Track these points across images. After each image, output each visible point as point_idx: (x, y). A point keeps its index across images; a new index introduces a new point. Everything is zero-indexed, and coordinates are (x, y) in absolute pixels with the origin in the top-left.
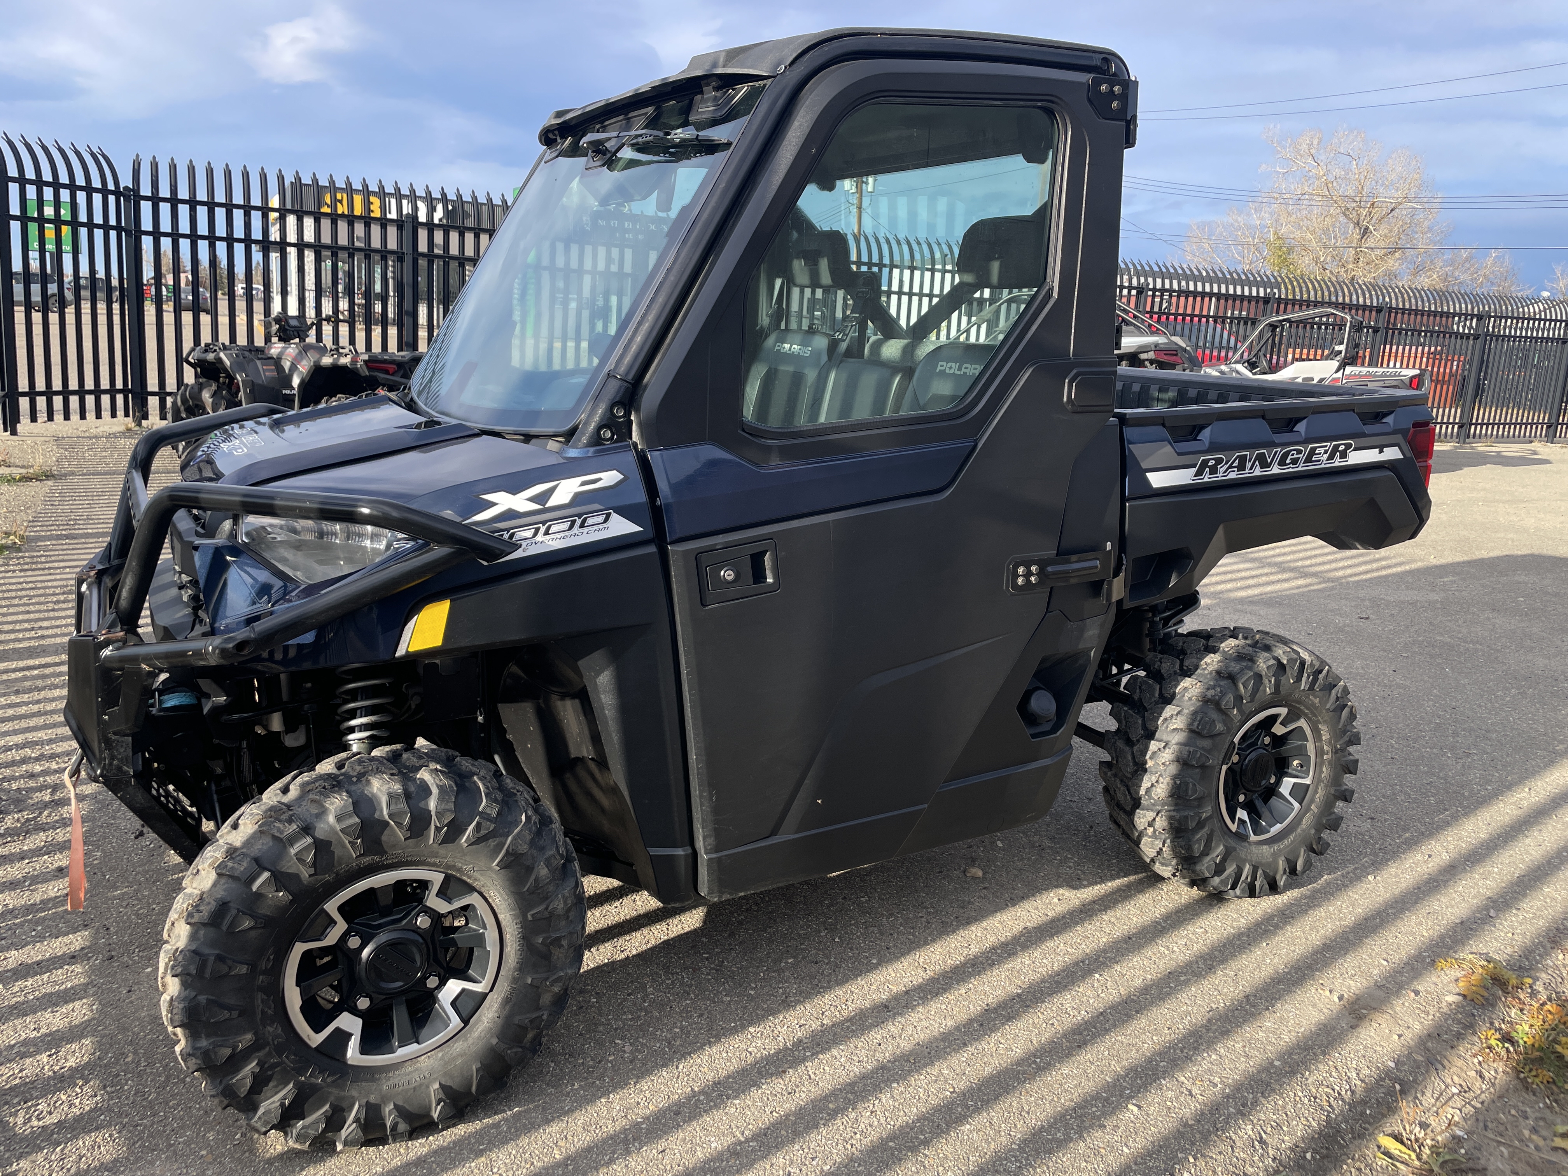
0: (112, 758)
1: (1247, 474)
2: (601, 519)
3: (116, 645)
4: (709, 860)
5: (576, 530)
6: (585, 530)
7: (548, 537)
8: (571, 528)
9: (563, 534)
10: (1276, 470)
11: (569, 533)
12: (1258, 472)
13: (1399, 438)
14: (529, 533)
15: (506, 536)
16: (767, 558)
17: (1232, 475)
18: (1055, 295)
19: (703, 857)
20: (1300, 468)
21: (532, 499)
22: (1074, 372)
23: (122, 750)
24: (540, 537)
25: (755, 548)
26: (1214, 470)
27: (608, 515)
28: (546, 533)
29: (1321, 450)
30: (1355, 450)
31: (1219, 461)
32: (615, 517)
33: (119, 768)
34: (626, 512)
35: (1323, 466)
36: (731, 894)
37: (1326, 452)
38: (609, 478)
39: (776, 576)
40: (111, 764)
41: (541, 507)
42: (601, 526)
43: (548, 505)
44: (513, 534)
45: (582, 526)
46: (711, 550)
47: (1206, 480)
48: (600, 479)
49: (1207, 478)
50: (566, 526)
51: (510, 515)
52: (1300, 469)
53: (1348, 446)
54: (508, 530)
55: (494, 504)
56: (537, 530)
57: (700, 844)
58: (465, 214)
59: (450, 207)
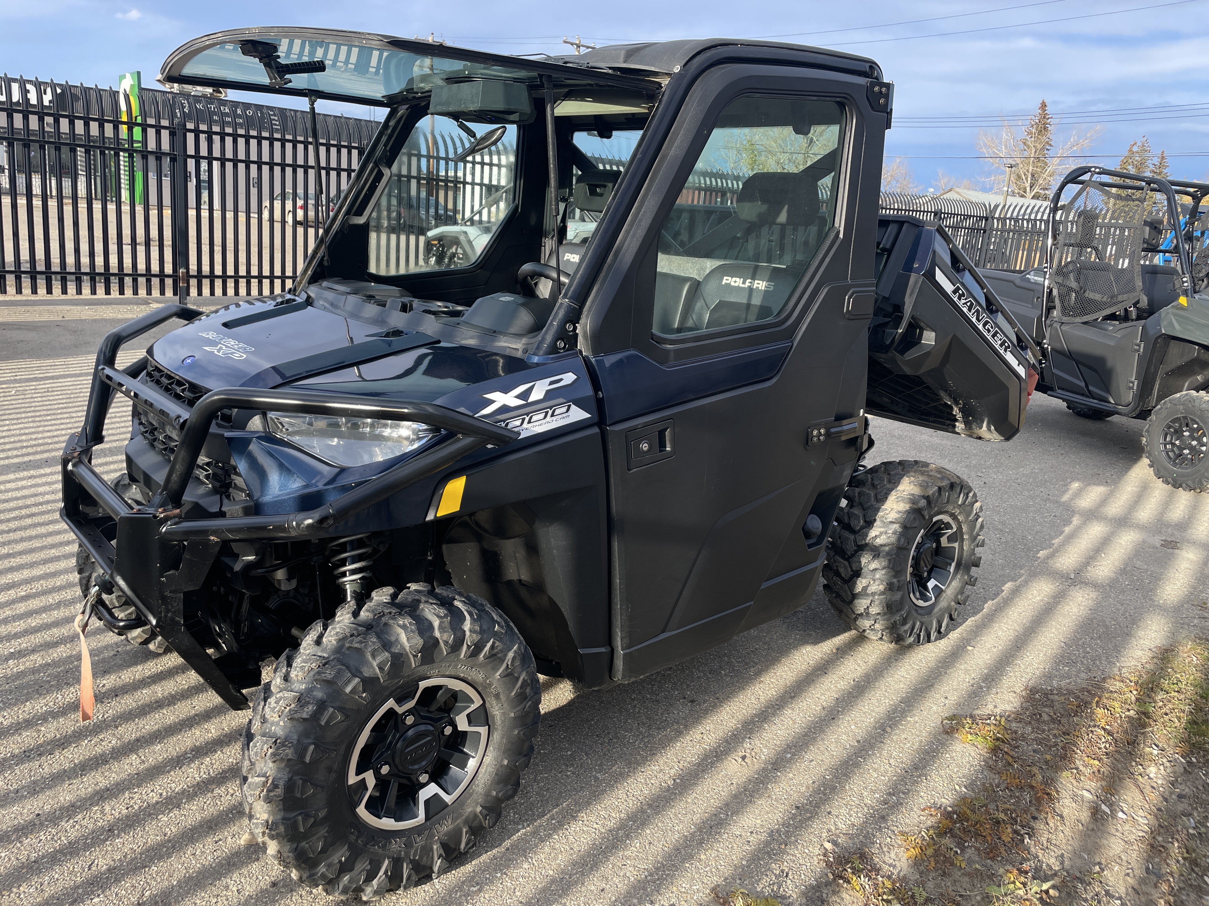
0: (168, 611)
2: (564, 409)
3: (173, 521)
4: (625, 655)
5: (548, 418)
6: (554, 418)
7: (530, 425)
8: (545, 417)
9: (540, 422)
10: (980, 327)
11: (544, 421)
14: (518, 423)
15: (503, 425)
16: (667, 433)
18: (841, 236)
19: (620, 652)
21: (518, 397)
22: (851, 291)
23: (175, 605)
24: (525, 425)
25: (660, 426)
27: (569, 406)
28: (529, 422)
32: (573, 407)
33: (172, 619)
34: (581, 404)
36: (636, 677)
37: (1000, 340)
38: (569, 378)
39: (673, 447)
40: (166, 616)
41: (524, 402)
42: (564, 415)
43: (530, 400)
44: (508, 424)
45: (552, 415)
46: (634, 429)
48: (561, 380)
50: (542, 416)
51: (504, 409)
53: (1009, 347)
54: (504, 421)
55: (493, 402)
56: (523, 420)
57: (618, 643)
58: (75, 98)
59: (59, 91)
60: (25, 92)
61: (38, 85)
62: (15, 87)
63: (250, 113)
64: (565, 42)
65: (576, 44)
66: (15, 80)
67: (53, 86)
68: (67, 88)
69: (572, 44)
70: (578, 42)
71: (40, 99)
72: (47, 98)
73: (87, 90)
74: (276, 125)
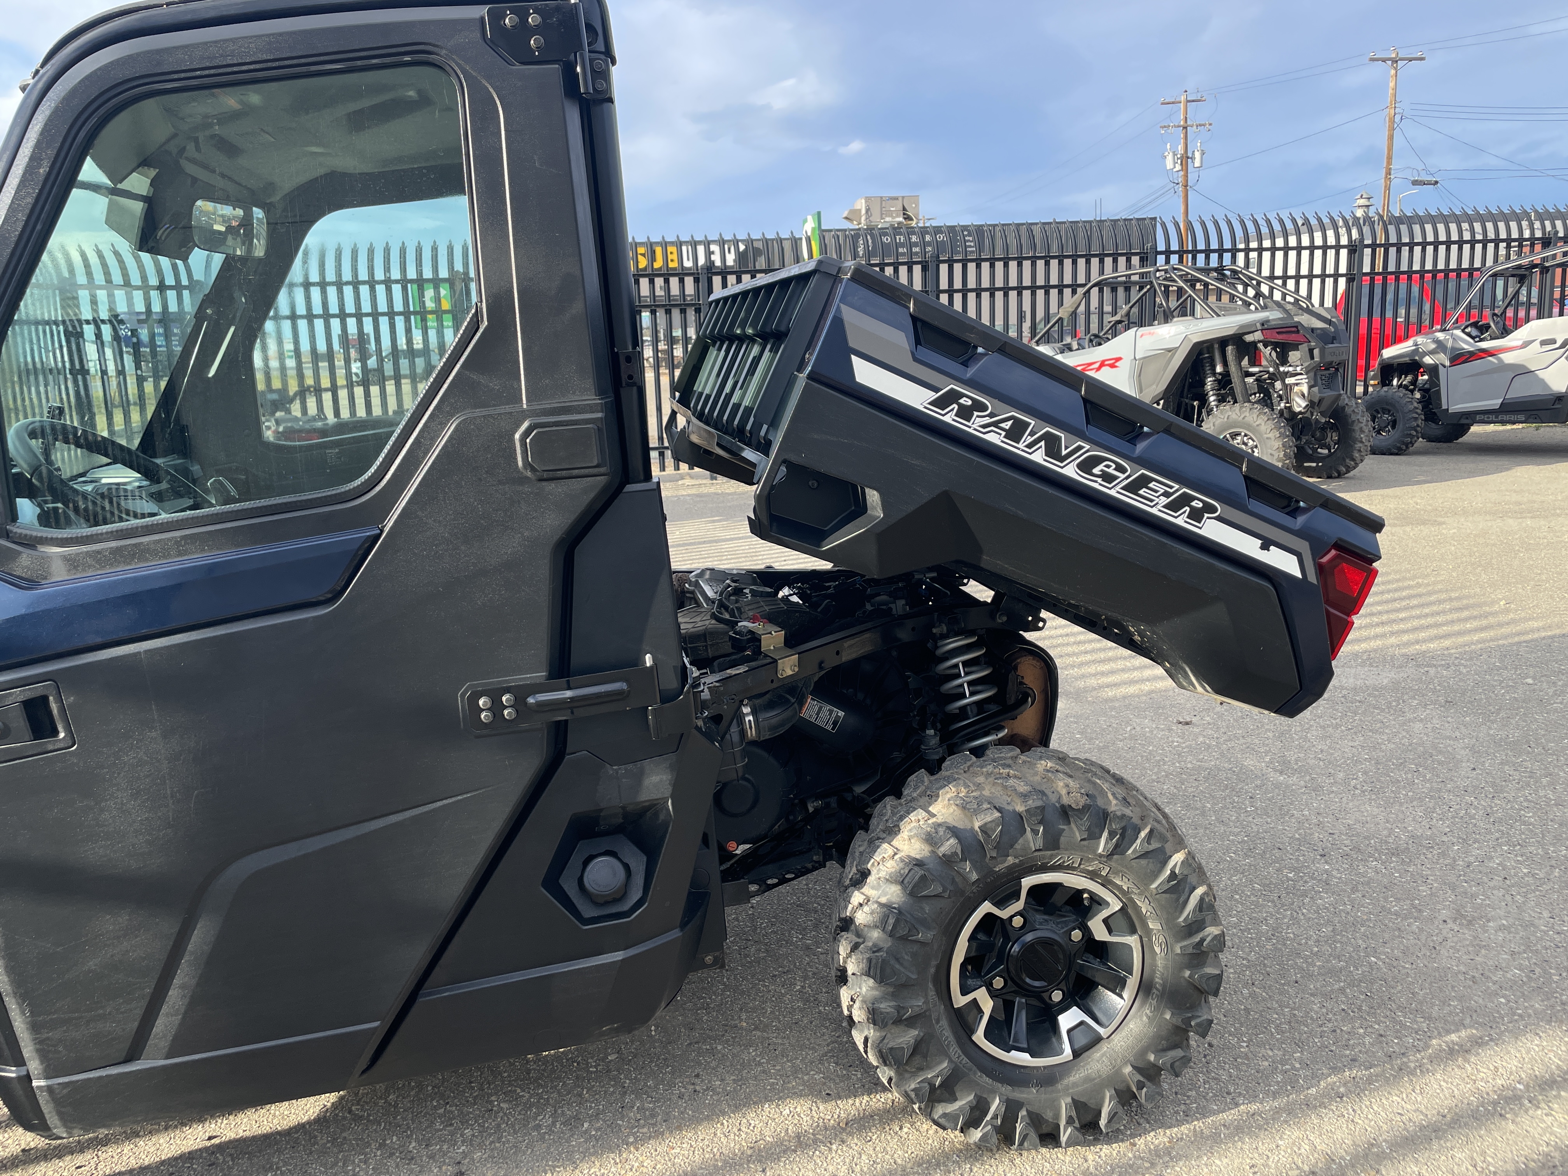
1: (1019, 449)
10: (1070, 471)
12: (1039, 456)
13: (1303, 546)
17: (995, 438)
18: (484, 320)
20: (1114, 492)
26: (965, 413)
29: (1161, 489)
30: (1217, 518)
31: (979, 406)
35: (1154, 511)
37: (1166, 494)
47: (948, 419)
49: (949, 417)
52: (1112, 493)
53: (1211, 509)
58: (757, 252)
59: (742, 247)
60: (709, 253)
61: (722, 243)
62: (701, 249)
63: (940, 237)
64: (1373, 60)
65: (1389, 59)
66: (700, 242)
67: (736, 242)
68: (749, 242)
69: (1384, 60)
70: (1393, 56)
71: (723, 259)
72: (730, 260)
73: (766, 241)
74: (970, 246)
